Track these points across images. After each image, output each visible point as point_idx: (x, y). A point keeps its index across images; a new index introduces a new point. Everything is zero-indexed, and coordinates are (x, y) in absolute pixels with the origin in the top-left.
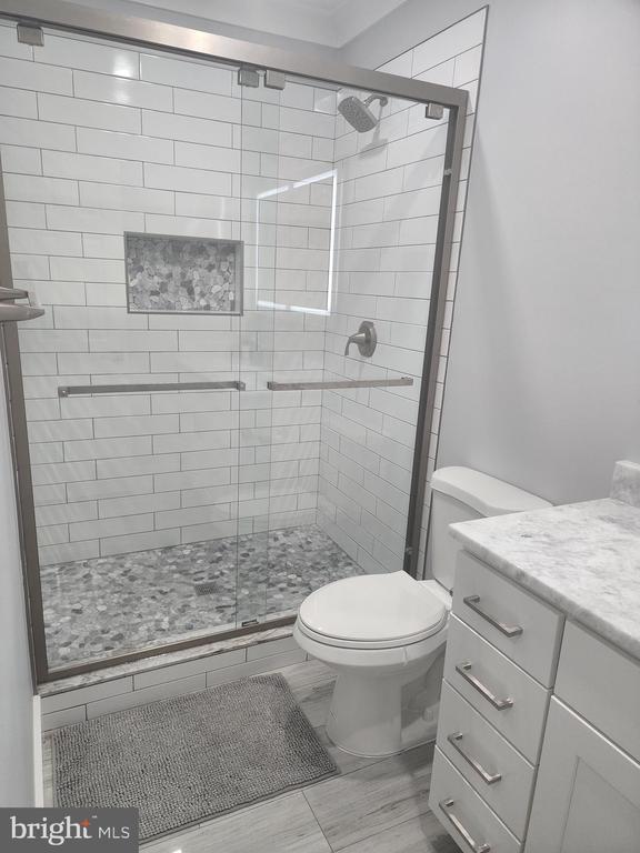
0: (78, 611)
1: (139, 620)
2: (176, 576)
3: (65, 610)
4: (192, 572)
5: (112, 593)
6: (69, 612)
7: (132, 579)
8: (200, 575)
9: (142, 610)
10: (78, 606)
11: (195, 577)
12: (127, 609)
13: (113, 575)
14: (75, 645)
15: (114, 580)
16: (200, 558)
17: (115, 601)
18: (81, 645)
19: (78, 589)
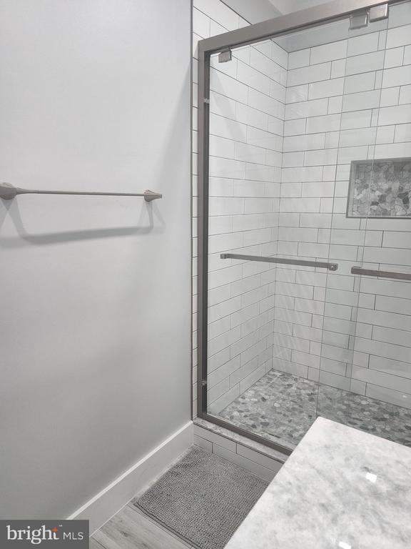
0: (264, 399)
1: (286, 423)
2: (340, 413)
3: (260, 395)
4: (353, 416)
5: (292, 401)
6: (260, 398)
7: (311, 400)
8: (356, 421)
9: (295, 419)
10: (266, 397)
11: (352, 420)
12: (287, 413)
13: (303, 392)
14: (243, 414)
15: (301, 395)
16: (370, 411)
17: (287, 405)
18: (245, 416)
19: (278, 389)
